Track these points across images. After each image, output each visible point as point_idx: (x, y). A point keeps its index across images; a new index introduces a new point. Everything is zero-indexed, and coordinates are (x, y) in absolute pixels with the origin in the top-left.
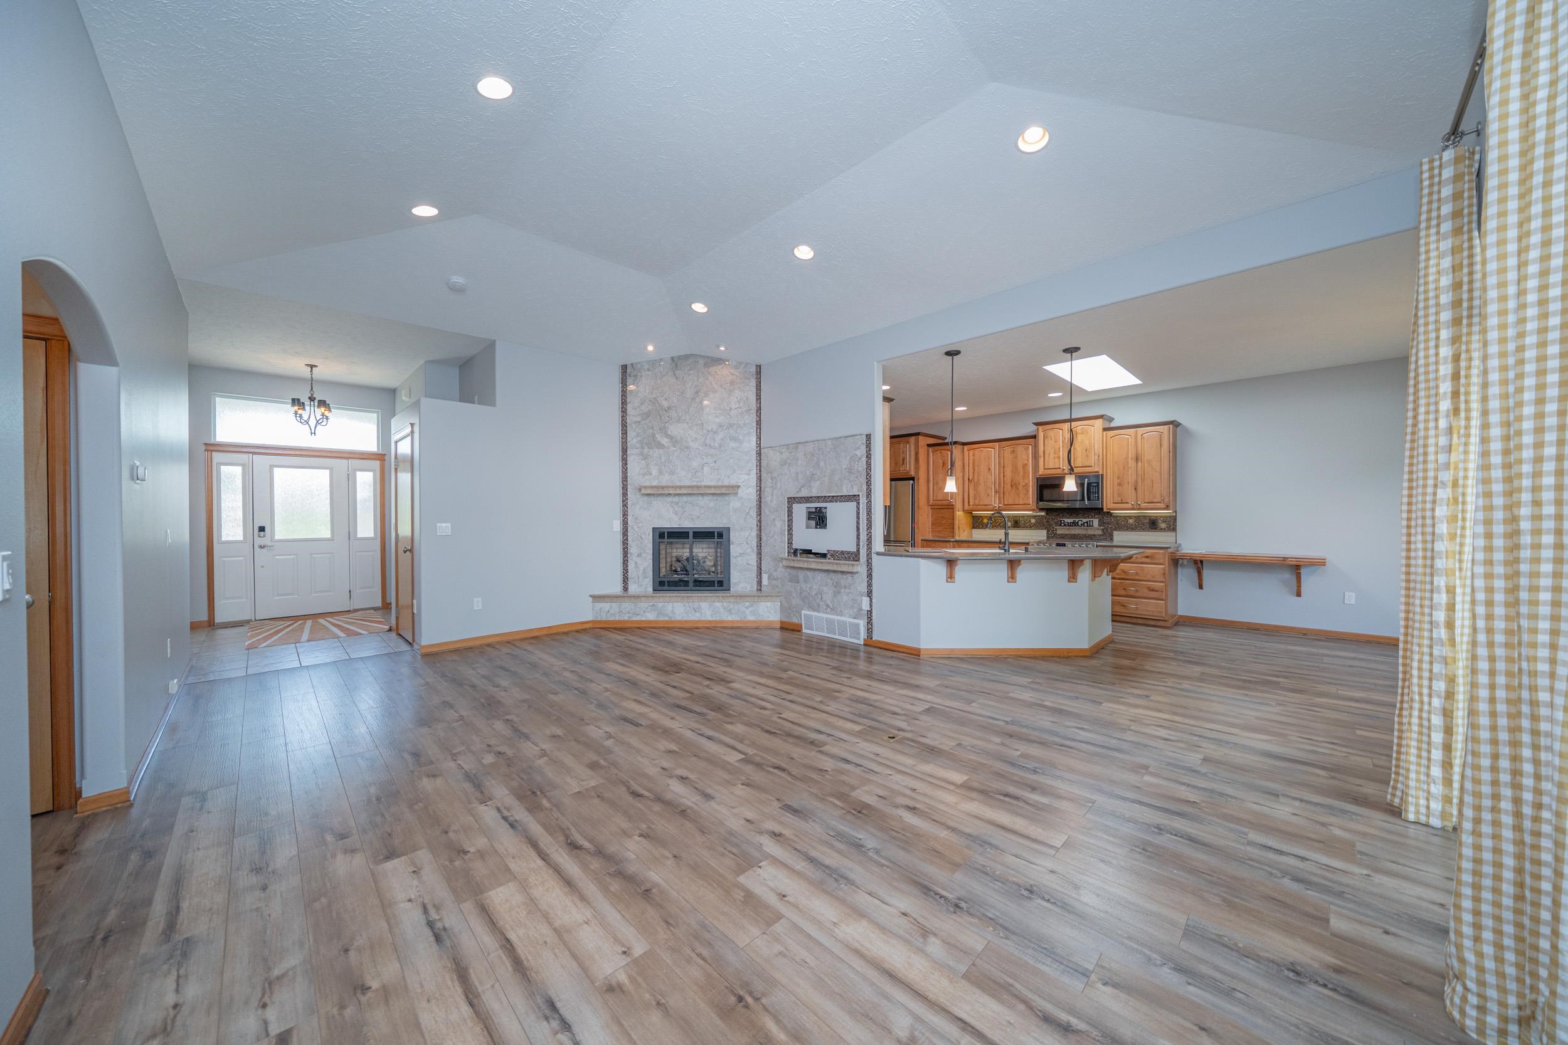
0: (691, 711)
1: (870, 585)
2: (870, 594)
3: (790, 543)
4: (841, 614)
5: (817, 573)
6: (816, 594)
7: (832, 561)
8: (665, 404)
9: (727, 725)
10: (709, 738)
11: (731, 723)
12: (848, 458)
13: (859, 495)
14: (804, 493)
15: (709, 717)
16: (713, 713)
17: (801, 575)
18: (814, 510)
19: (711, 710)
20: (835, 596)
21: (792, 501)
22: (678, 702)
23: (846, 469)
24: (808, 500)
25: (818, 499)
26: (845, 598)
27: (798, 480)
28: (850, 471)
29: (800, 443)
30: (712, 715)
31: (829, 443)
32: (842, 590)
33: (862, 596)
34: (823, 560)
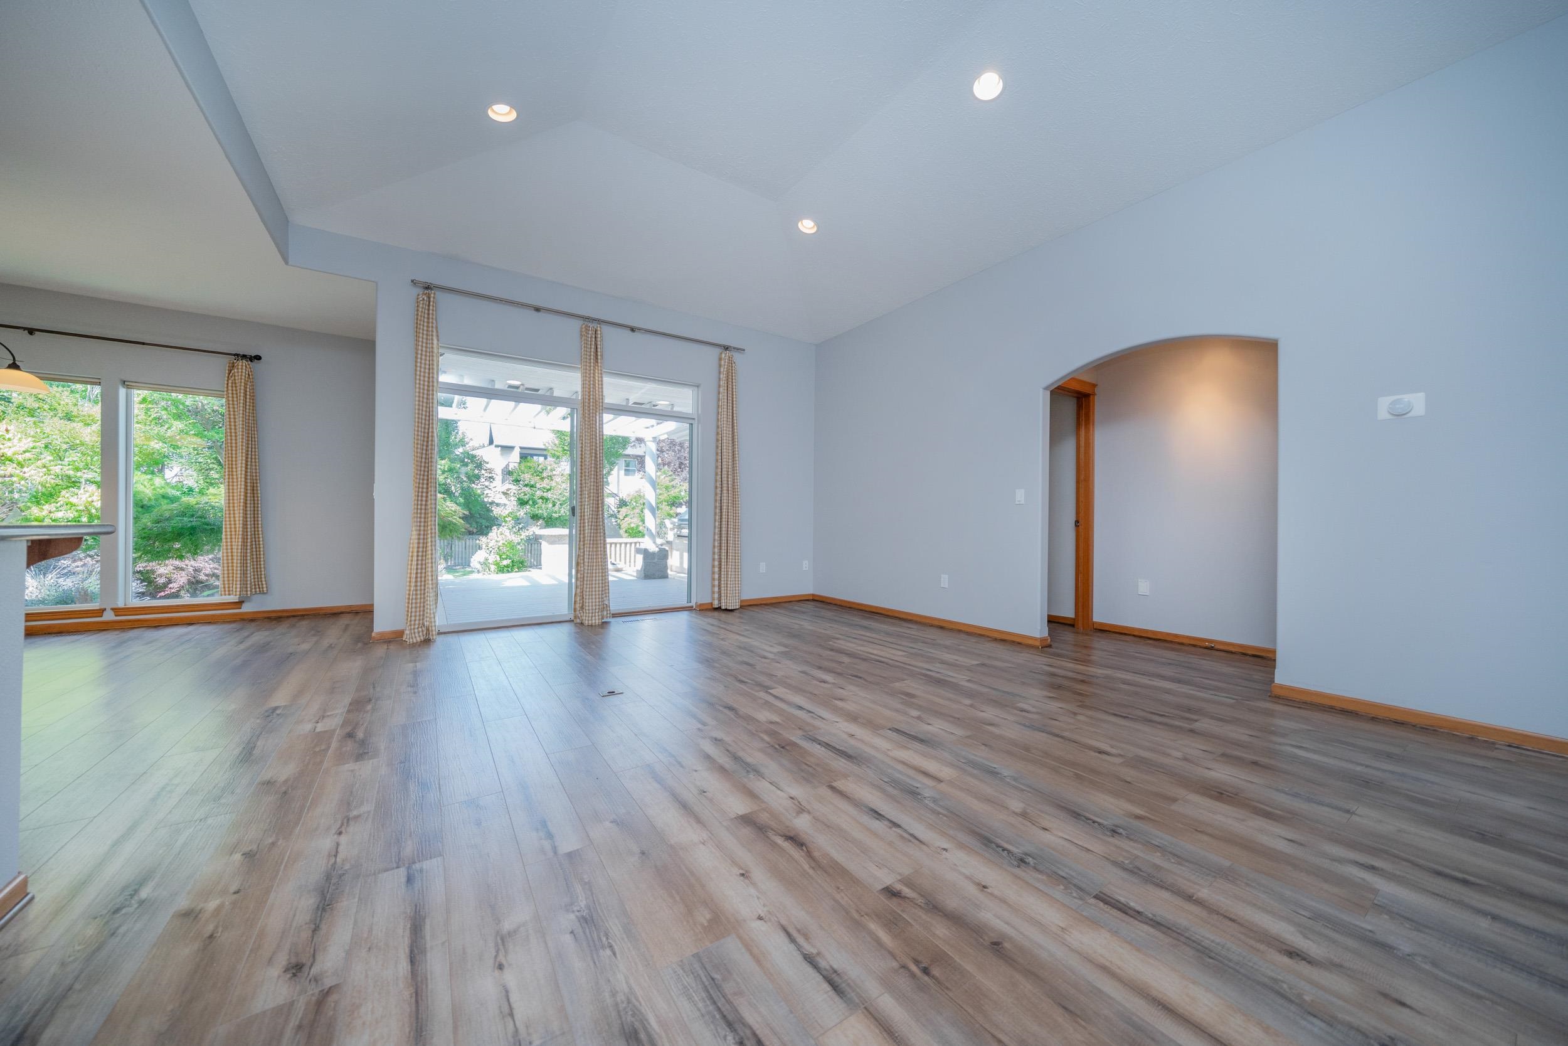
0: (827, 746)
9: (778, 720)
10: (801, 708)
11: (771, 723)
15: (800, 733)
16: (793, 739)
19: (794, 744)
22: (854, 768)
30: (795, 737)
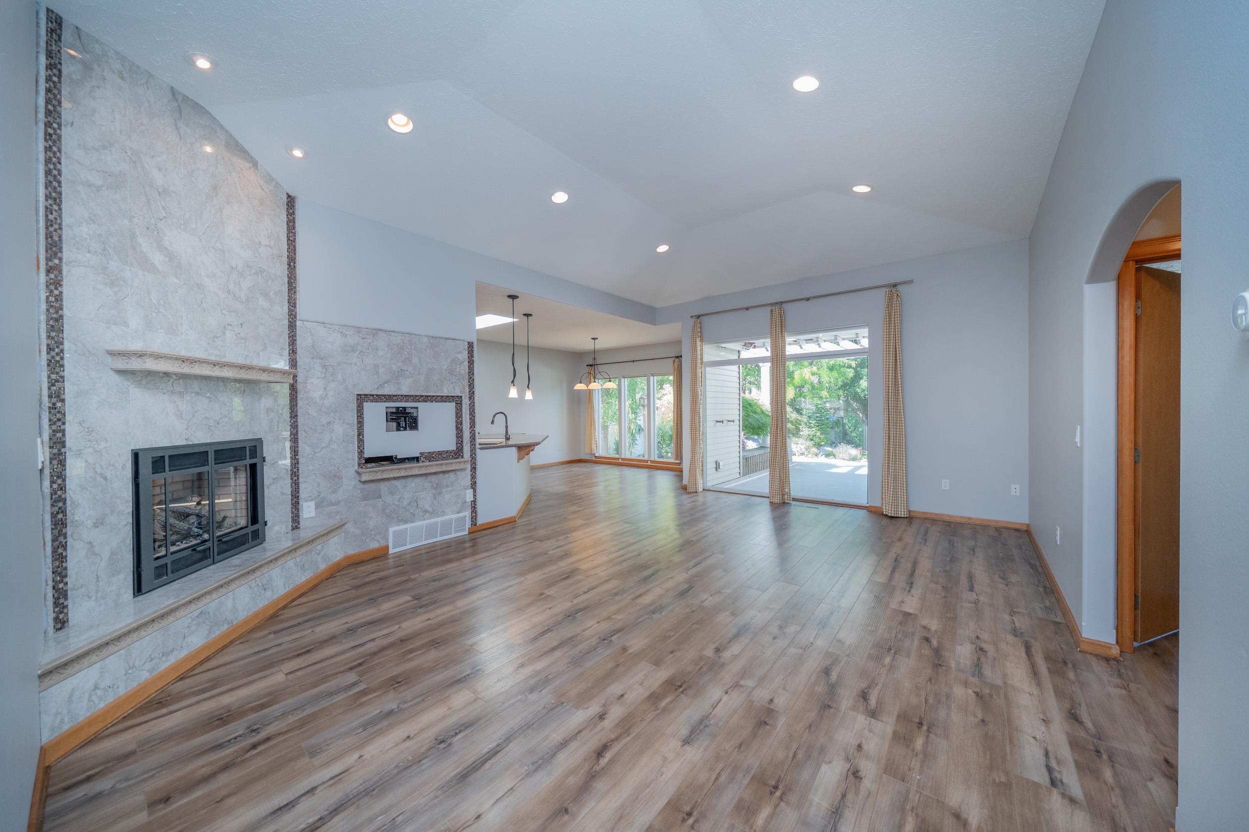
1: (473, 477)
2: (474, 485)
3: (361, 452)
4: (443, 513)
5: (409, 480)
6: (410, 503)
7: (428, 463)
8: (159, 179)
12: (449, 360)
13: (461, 397)
14: (387, 390)
17: (384, 487)
18: (394, 410)
20: (435, 498)
21: (362, 399)
23: (446, 370)
24: (389, 398)
25: (407, 398)
26: (447, 497)
27: (378, 373)
28: (451, 372)
29: (380, 330)
31: (426, 340)
32: (444, 490)
33: (466, 489)
34: (416, 465)
